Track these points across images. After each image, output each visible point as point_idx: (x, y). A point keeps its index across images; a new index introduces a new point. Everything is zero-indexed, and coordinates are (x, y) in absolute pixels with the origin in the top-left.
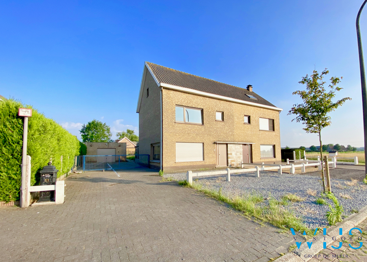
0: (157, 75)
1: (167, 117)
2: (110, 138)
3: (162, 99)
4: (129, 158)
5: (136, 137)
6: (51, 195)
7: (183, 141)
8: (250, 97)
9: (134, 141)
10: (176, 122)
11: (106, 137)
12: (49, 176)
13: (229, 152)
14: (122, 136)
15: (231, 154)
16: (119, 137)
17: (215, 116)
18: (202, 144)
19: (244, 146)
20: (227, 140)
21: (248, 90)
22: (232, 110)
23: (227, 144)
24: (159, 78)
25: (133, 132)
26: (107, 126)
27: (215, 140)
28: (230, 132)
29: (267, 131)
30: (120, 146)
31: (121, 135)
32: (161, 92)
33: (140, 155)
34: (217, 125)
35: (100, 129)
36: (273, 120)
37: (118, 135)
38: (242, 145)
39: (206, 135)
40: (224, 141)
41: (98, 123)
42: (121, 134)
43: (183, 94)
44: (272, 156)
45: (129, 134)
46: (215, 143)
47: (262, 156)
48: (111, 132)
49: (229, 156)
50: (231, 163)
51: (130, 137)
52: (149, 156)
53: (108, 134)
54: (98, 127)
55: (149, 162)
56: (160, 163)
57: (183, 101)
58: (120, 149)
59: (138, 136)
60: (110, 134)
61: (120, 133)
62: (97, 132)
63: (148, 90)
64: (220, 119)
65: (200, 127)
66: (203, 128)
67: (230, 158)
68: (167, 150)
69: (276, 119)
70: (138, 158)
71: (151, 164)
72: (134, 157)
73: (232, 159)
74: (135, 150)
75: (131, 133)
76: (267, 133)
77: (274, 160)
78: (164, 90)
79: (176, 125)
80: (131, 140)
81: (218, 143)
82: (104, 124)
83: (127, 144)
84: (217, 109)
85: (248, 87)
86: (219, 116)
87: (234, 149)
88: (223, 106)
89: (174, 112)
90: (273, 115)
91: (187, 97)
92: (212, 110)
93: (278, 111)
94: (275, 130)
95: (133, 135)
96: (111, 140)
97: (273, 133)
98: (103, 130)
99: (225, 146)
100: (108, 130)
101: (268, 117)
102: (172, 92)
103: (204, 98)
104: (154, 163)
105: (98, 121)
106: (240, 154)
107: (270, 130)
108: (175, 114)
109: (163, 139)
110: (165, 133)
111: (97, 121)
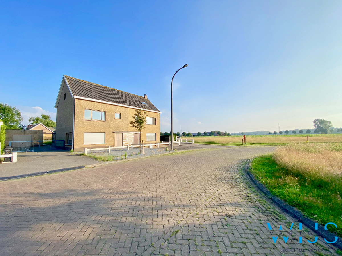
0: (72, 88)
1: (78, 116)
2: (21, 123)
3: (75, 105)
4: (46, 144)
5: (52, 123)
6: (10, 159)
7: (90, 132)
8: (142, 104)
9: (50, 127)
10: (85, 120)
11: (15, 121)
12: (9, 150)
13: (123, 138)
14: (36, 121)
15: (125, 139)
16: (32, 122)
17: (114, 116)
18: (104, 133)
19: (135, 134)
20: (122, 130)
21: (144, 97)
22: (127, 112)
23: (123, 133)
24: (74, 91)
25: (48, 117)
26: (17, 110)
27: (114, 131)
28: (125, 125)
29: (151, 125)
30: (36, 133)
31: (34, 121)
32: (74, 101)
33: (57, 141)
34: (116, 122)
35: (8, 113)
36: (156, 119)
37: (30, 120)
38: (133, 133)
39: (107, 128)
40: (120, 131)
41: (5, 107)
42: (35, 119)
43: (90, 102)
44: (155, 140)
45: (44, 120)
46: (113, 132)
47: (147, 140)
48: (22, 117)
49: (123, 140)
50: (125, 144)
51: (45, 122)
52: (64, 141)
53: (18, 119)
54: (6, 111)
55: (64, 145)
56: (72, 146)
57: (90, 106)
58: (36, 136)
59: (56, 122)
60: (20, 118)
61: (33, 118)
62: (4, 116)
63: (65, 94)
64: (119, 117)
65: (103, 123)
66: (105, 123)
67: (124, 142)
68: (77, 137)
69: (157, 118)
70: (55, 143)
71: (66, 147)
72: (51, 142)
73: (126, 142)
74: (52, 136)
75: (47, 119)
76: (151, 126)
77: (155, 142)
78: (76, 100)
79: (85, 121)
80: (48, 125)
81: (116, 133)
82: (14, 108)
83: (44, 131)
84: (115, 111)
85: (145, 95)
86: (117, 116)
87: (127, 136)
88: (120, 110)
89: (83, 113)
90: (155, 115)
91: (93, 104)
92: (112, 112)
93: (159, 113)
94: (157, 124)
95: (49, 120)
96: (22, 126)
97: (156, 126)
98: (12, 115)
99: (122, 134)
100: (19, 114)
101: (152, 117)
102: (82, 101)
103: (106, 105)
104: (68, 145)
105: (6, 105)
106: (132, 139)
107: (153, 124)
108: (84, 114)
109: (75, 130)
110: (76, 126)
111: (4, 105)
